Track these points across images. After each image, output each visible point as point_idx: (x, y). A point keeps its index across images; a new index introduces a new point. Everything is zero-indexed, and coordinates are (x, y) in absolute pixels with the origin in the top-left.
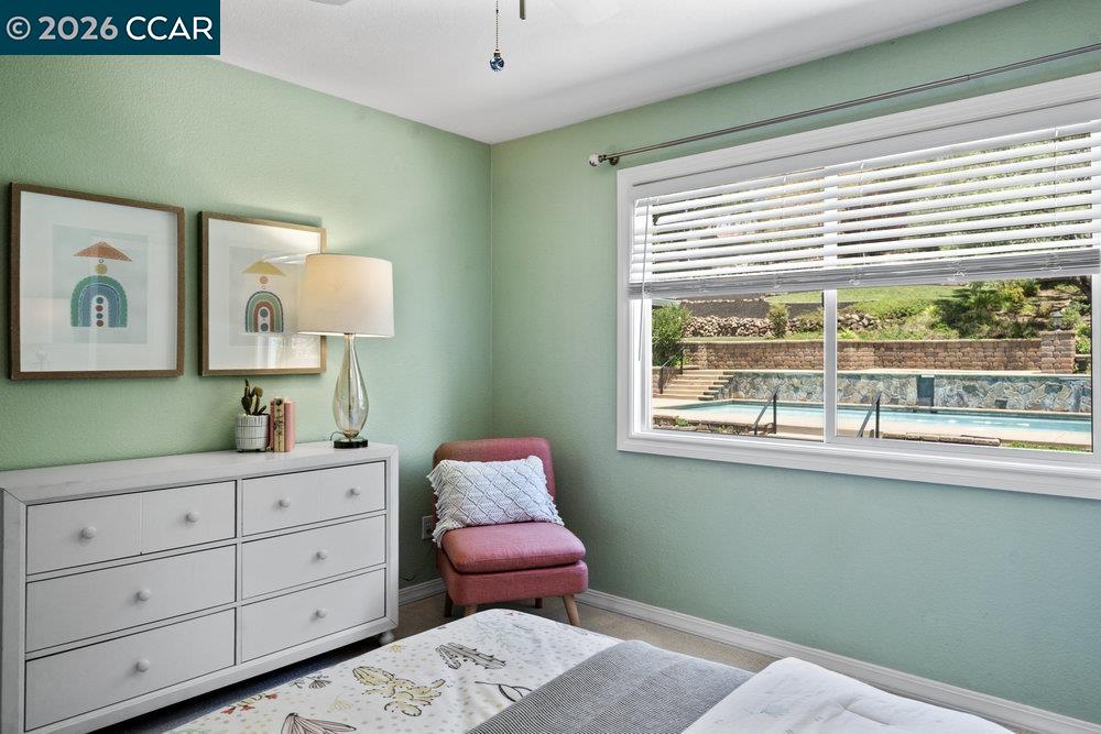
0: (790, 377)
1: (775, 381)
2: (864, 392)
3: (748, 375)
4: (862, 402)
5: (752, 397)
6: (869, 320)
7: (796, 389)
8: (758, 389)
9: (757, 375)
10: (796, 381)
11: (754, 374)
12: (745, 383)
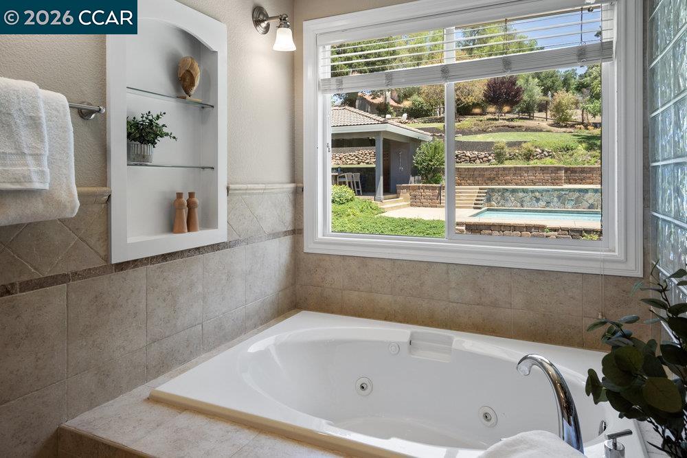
0: (533, 191)
1: (521, 194)
2: (590, 202)
3: (499, 190)
4: (589, 208)
5: (503, 206)
6: (548, 152)
7: (538, 200)
8: (507, 200)
9: (507, 190)
10: (537, 194)
11: (504, 189)
12: (496, 196)
